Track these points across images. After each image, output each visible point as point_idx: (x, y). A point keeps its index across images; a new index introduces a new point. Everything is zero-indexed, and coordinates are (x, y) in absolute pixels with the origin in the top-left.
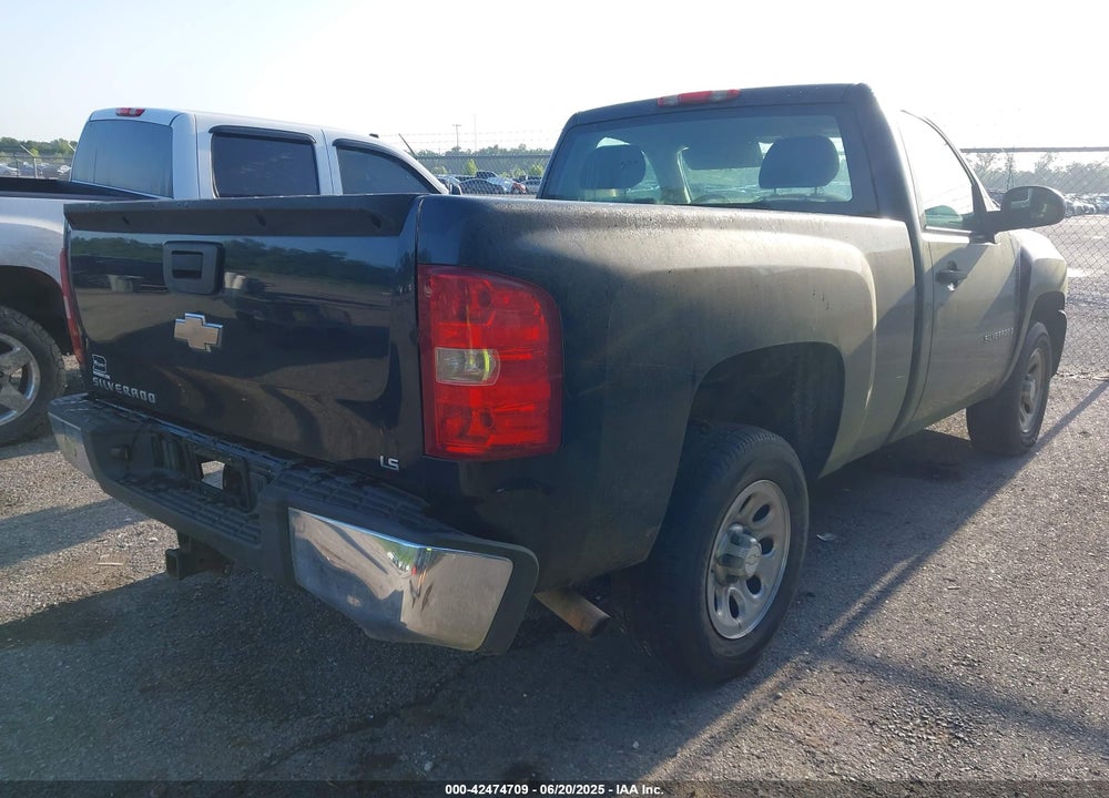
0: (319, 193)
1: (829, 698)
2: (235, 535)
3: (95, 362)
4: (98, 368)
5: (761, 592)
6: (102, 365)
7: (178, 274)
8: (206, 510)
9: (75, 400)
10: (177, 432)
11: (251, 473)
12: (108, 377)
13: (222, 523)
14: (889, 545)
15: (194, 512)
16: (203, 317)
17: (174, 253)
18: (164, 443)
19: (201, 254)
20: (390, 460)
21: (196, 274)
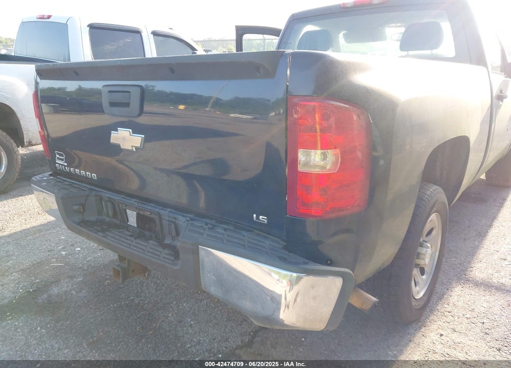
0: (145, 56)
1: (469, 334)
2: (159, 259)
3: (57, 156)
4: (58, 158)
5: (426, 273)
6: (62, 157)
7: (113, 104)
8: (136, 243)
9: (46, 177)
10: (110, 196)
11: (163, 221)
12: (66, 164)
13: (148, 252)
14: (465, 240)
15: (130, 244)
16: (130, 130)
17: (110, 92)
18: (103, 203)
19: (130, 92)
20: (261, 217)
21: (127, 105)
